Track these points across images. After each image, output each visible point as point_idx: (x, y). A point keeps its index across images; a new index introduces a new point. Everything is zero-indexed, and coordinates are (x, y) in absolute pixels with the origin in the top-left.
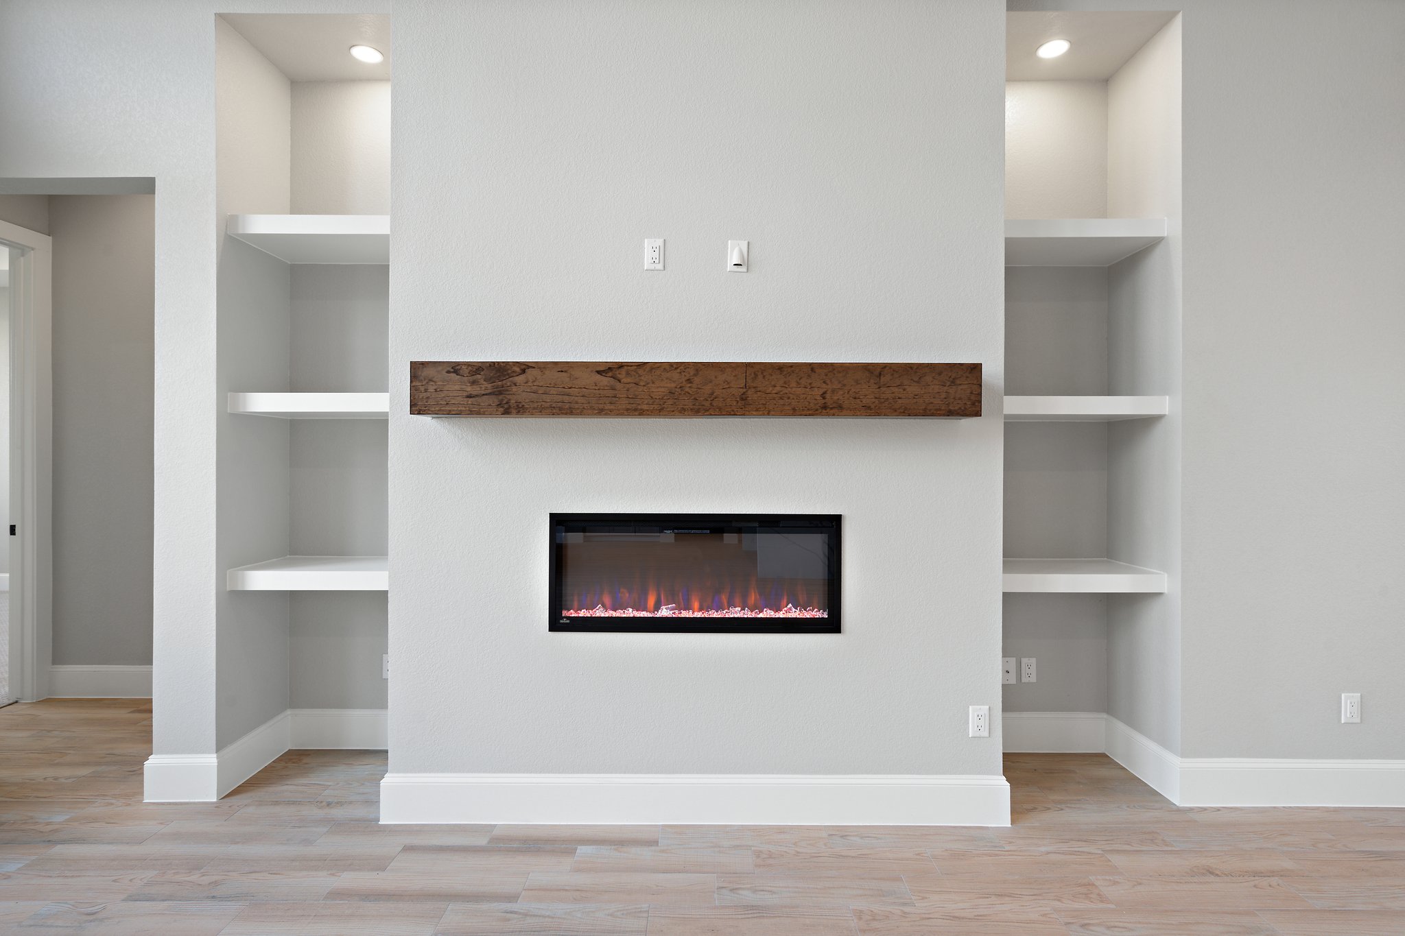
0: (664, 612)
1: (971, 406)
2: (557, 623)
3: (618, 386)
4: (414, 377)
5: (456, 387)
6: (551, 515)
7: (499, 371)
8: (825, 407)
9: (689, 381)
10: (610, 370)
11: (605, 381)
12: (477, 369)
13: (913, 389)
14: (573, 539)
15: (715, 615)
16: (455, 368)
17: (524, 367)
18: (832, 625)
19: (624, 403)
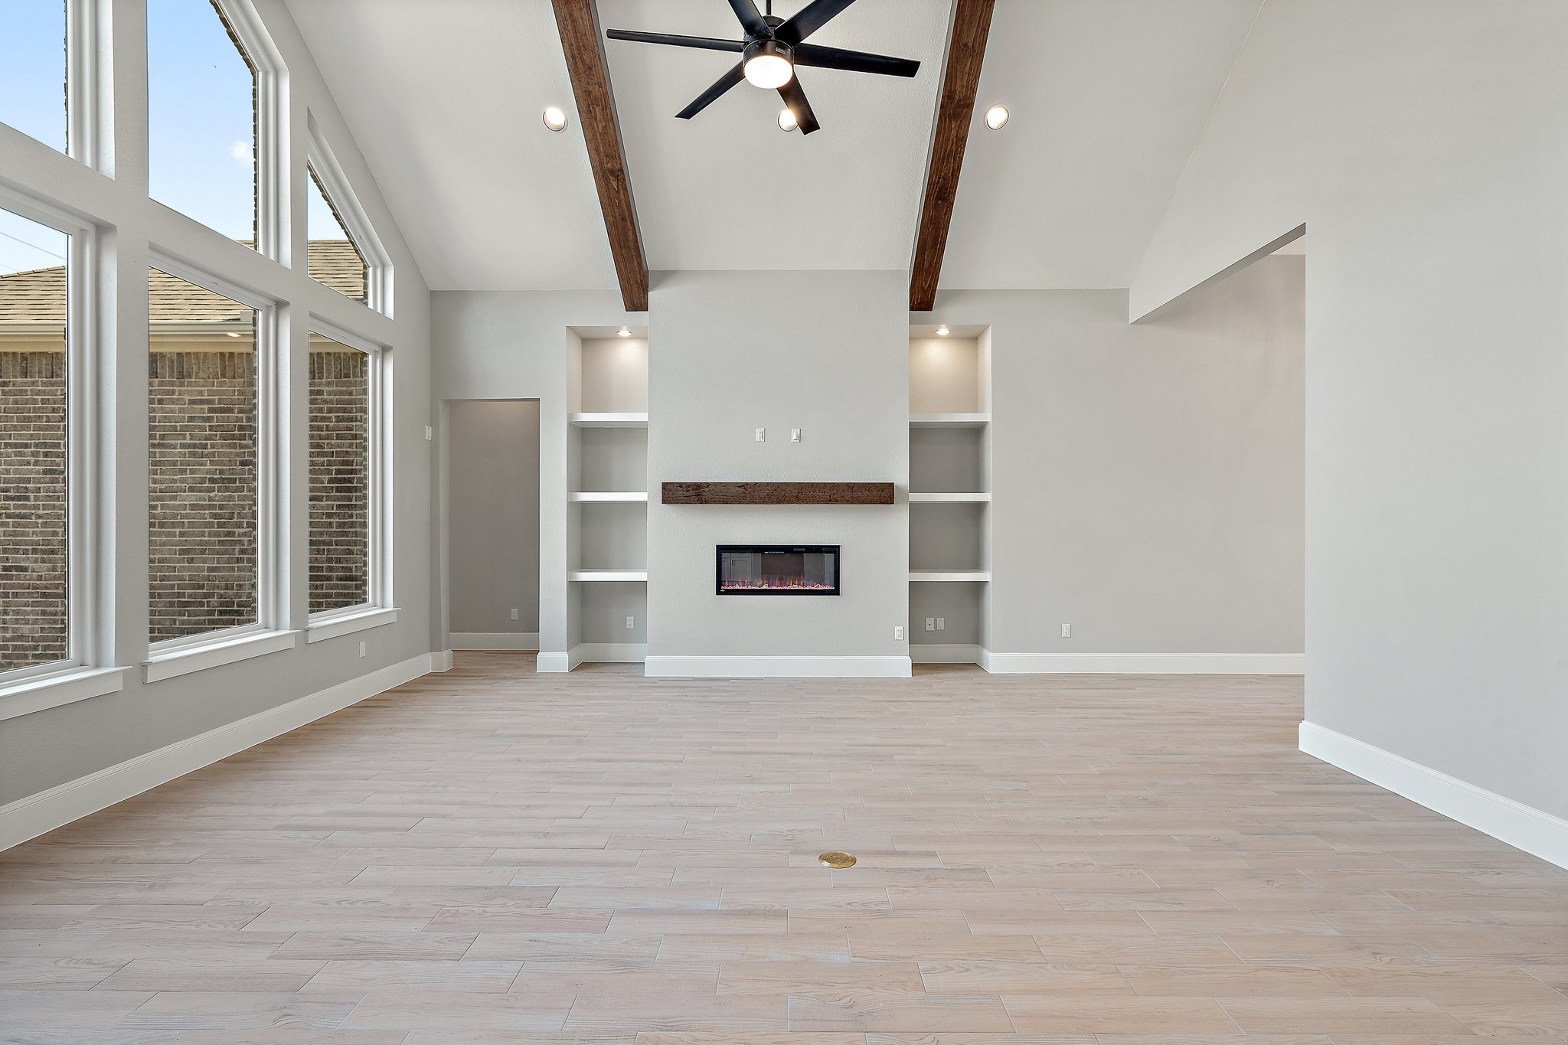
0: (765, 587)
1: (890, 500)
2: (719, 592)
3: (747, 492)
4: (663, 488)
5: (680, 492)
6: (717, 546)
7: (698, 486)
8: (830, 501)
9: (775, 490)
10: (744, 486)
11: (741, 490)
12: (689, 485)
13: (867, 493)
14: (724, 555)
15: (786, 588)
16: (680, 485)
17: (708, 485)
18: (836, 592)
19: (748, 499)
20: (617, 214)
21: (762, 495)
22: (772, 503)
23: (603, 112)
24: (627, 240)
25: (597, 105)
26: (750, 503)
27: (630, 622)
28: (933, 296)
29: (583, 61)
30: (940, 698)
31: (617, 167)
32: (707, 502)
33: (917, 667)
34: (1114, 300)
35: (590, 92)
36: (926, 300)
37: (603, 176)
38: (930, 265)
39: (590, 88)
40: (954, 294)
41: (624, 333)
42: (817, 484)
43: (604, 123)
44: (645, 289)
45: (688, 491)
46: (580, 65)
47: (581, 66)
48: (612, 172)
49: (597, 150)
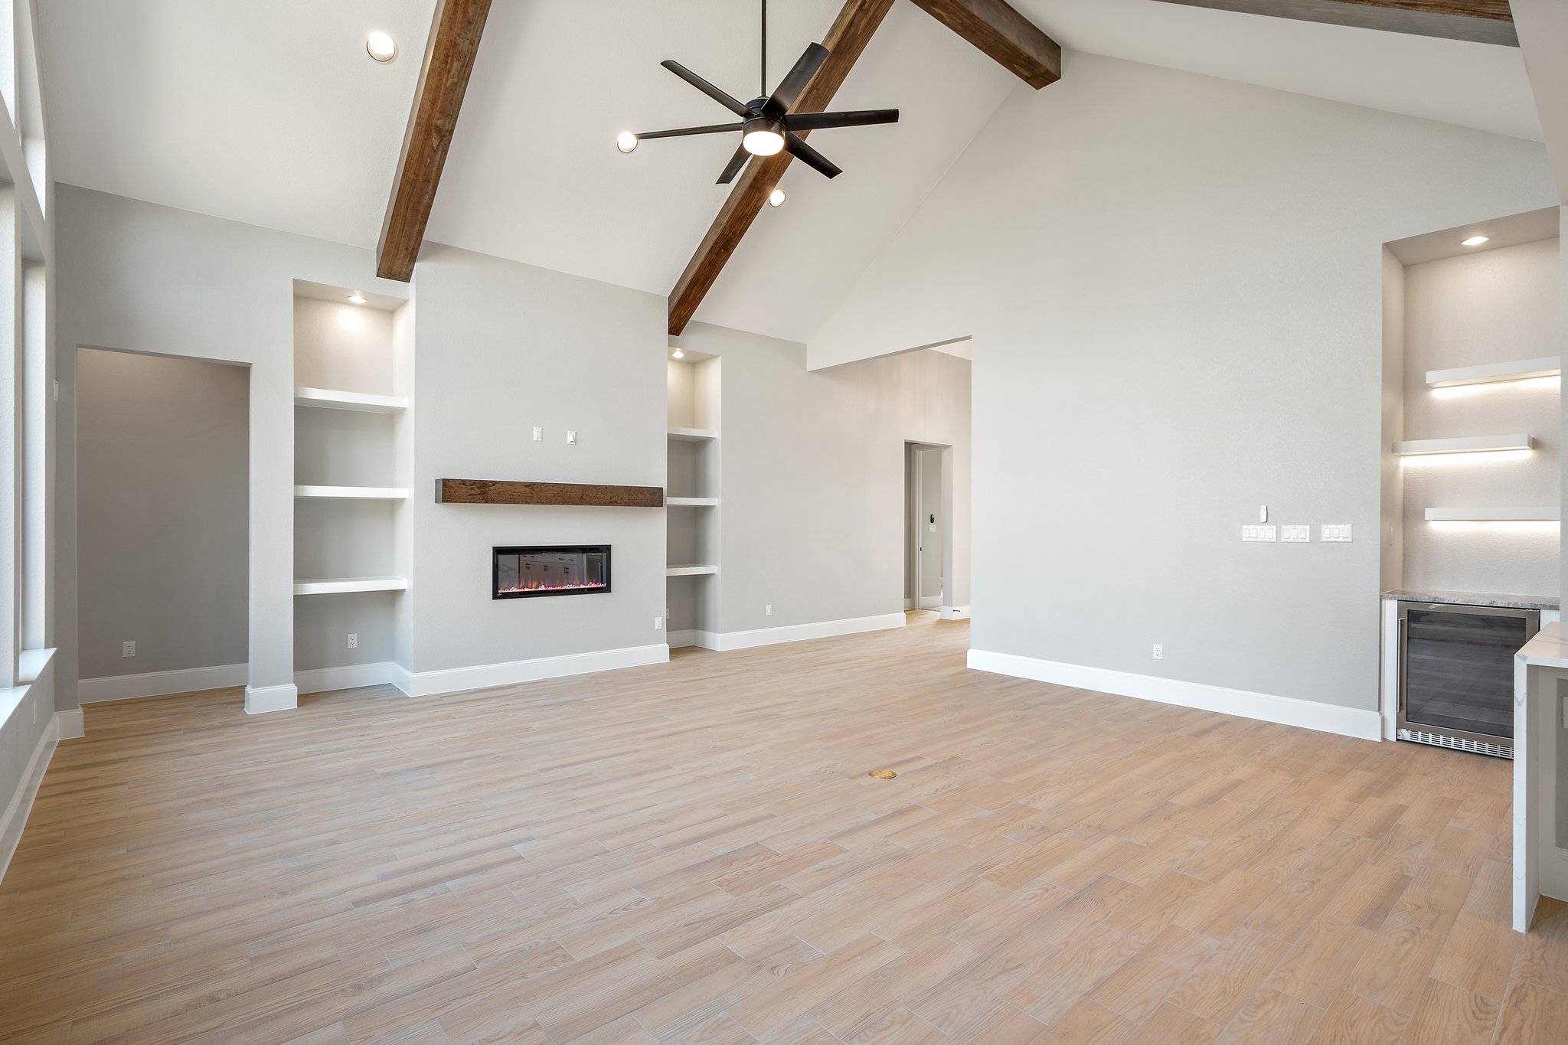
0: (540, 589)
1: (659, 504)
2: (495, 595)
3: (534, 492)
4: (445, 485)
5: (464, 490)
6: (494, 547)
7: (483, 485)
10: (530, 485)
12: (473, 483)
13: (641, 496)
14: (501, 557)
16: (464, 482)
17: (494, 483)
18: (607, 589)
19: (536, 499)
20: (422, 173)
21: (549, 495)
22: (559, 503)
23: (461, 70)
24: (419, 203)
25: (458, 60)
26: (538, 503)
27: (353, 640)
28: (685, 324)
29: (465, 12)
30: (721, 674)
31: (448, 127)
32: (493, 501)
33: (675, 652)
34: (796, 351)
35: (456, 44)
36: (678, 326)
37: (426, 130)
38: (694, 299)
39: (459, 41)
40: (700, 325)
41: (357, 299)
42: (599, 486)
43: (456, 80)
44: (412, 258)
45: (472, 489)
46: (460, 14)
47: (461, 16)
48: (439, 130)
49: (433, 102)
